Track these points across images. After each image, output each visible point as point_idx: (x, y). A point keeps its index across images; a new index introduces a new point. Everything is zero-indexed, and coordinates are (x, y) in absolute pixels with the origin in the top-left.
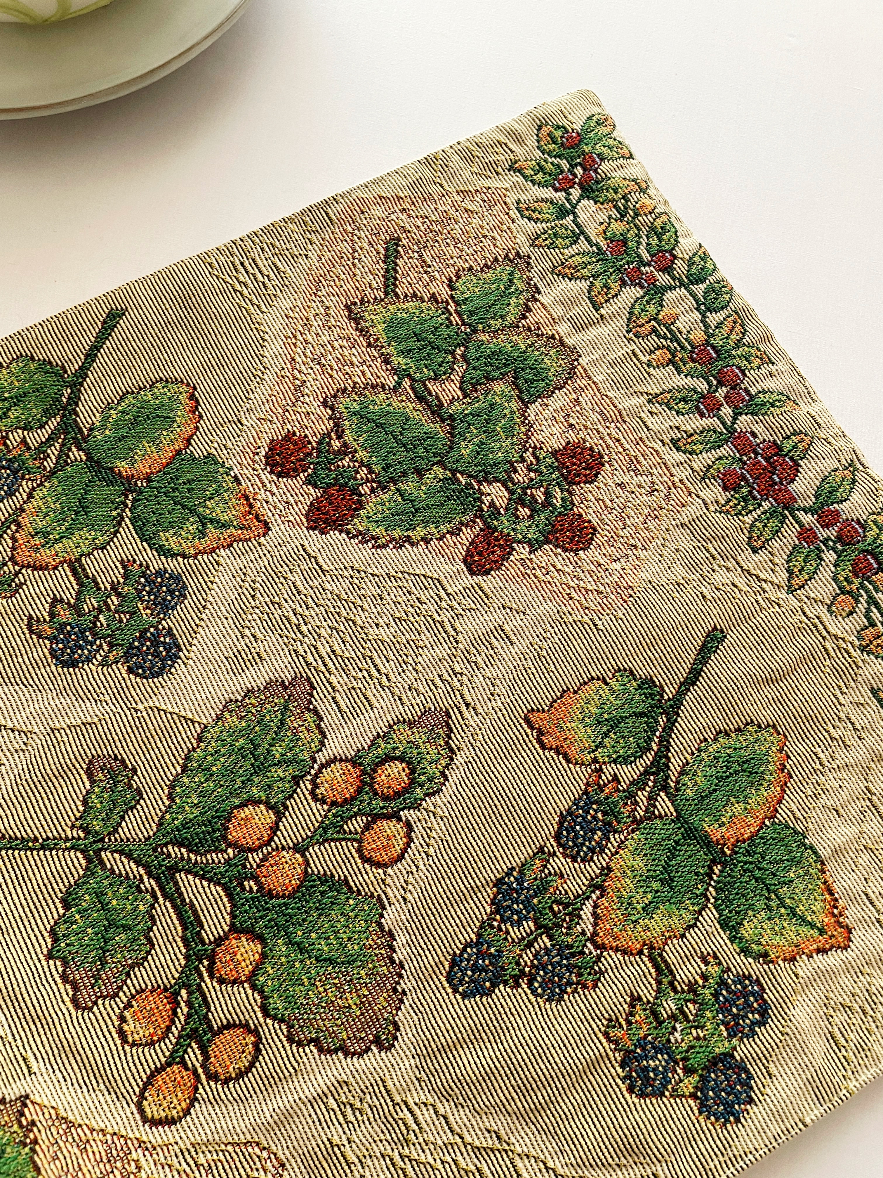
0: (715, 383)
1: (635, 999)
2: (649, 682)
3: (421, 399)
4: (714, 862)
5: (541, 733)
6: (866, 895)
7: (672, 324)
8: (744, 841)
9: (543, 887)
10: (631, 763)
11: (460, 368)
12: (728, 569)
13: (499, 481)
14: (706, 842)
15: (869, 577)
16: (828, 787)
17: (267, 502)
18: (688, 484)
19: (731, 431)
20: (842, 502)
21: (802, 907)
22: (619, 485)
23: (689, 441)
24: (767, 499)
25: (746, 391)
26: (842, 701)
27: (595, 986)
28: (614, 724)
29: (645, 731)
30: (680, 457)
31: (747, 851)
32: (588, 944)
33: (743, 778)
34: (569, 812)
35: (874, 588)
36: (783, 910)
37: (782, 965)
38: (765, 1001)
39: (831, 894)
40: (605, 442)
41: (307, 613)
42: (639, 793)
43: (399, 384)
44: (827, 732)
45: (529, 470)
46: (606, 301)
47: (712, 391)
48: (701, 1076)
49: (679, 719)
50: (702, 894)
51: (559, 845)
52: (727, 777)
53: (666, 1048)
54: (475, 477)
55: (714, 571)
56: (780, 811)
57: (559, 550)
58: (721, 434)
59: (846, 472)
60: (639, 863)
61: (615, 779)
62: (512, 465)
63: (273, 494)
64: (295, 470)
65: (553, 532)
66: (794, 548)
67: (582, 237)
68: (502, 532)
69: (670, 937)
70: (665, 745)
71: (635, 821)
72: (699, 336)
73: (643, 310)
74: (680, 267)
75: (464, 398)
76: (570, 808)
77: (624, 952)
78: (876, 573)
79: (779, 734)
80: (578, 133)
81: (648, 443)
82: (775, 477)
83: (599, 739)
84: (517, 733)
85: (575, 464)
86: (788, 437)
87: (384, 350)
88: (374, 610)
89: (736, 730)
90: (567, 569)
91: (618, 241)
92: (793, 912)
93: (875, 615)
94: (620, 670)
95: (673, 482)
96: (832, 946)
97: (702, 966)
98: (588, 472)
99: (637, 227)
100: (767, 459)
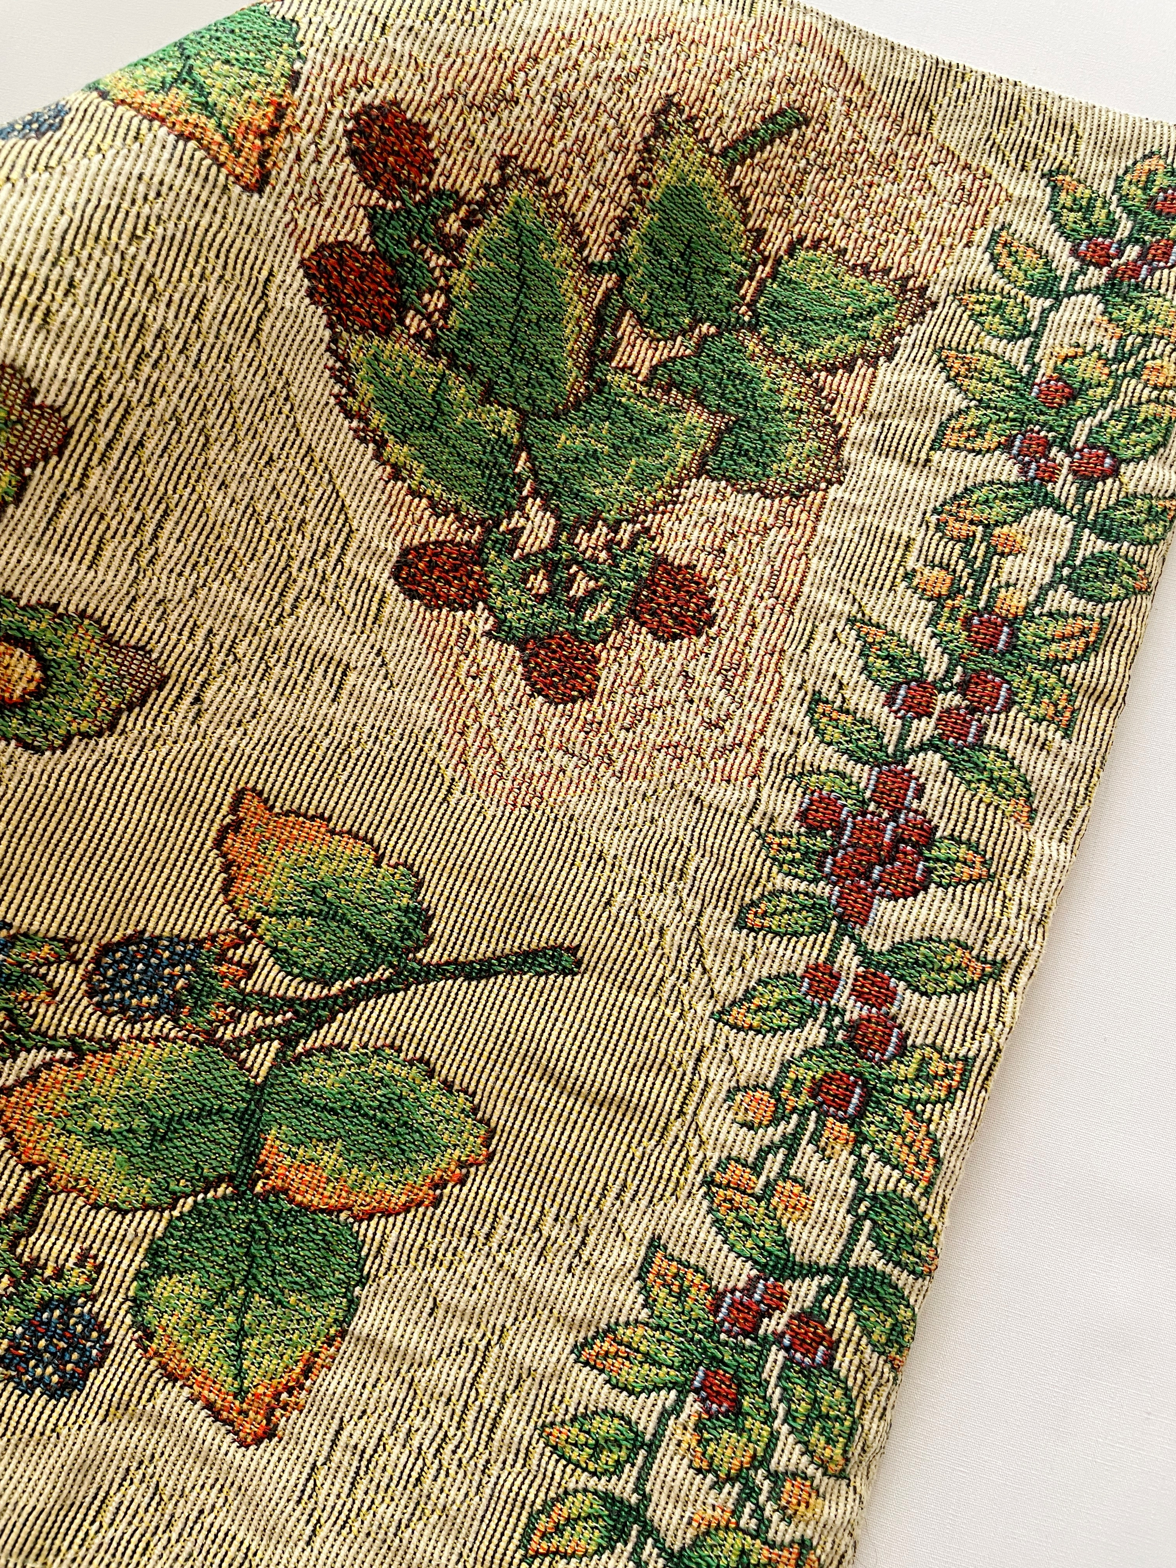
0: (956, 679)
2: (425, 919)
3: (599, 319)
4: (231, 1178)
5: (236, 826)
6: (341, 1427)
7: (1002, 554)
8: (291, 1201)
10: (288, 974)
11: (682, 346)
12: (680, 907)
13: (558, 518)
14: (250, 1150)
15: (827, 1114)
16: (461, 1269)
18: (767, 762)
19: (901, 757)
20: (916, 989)
21: (254, 1343)
22: (687, 676)
23: (834, 715)
24: (835, 884)
25: (983, 730)
26: (606, 1206)
28: (328, 914)
29: (349, 960)
30: (798, 718)
31: (279, 1215)
33: (383, 1139)
34: (153, 941)
35: (813, 1133)
36: (231, 1318)
37: (150, 1368)
38: (85, 1378)
39: (307, 1374)
40: (736, 611)
42: (255, 1014)
43: (601, 268)
44: (542, 1214)
45: (607, 546)
46: (957, 448)
47: (938, 687)
49: (401, 994)
50: (174, 1193)
51: (96, 960)
52: (366, 1116)
54: (537, 480)
55: (660, 889)
56: (373, 1223)
57: (519, 669)
58: (882, 748)
60: (153, 1079)
61: (250, 970)
62: (595, 519)
65: (542, 642)
66: (788, 975)
67: (1028, 341)
68: (486, 574)
70: (349, 1000)
71: (210, 1034)
72: (1014, 601)
73: (986, 501)
74: (1105, 494)
75: (643, 383)
76: (160, 938)
78: (842, 1121)
79: (487, 1146)
81: (785, 666)
82: (877, 869)
83: (289, 909)
84: (210, 796)
85: (666, 597)
86: (957, 841)
89: (445, 1082)
90: (500, 699)
91: (1069, 386)
92: (240, 1334)
93: (773, 1164)
94: (410, 868)
95: (753, 740)
96: (231, 1423)
97: (72, 1260)
98: (670, 622)
99: (1116, 388)
100: (898, 839)
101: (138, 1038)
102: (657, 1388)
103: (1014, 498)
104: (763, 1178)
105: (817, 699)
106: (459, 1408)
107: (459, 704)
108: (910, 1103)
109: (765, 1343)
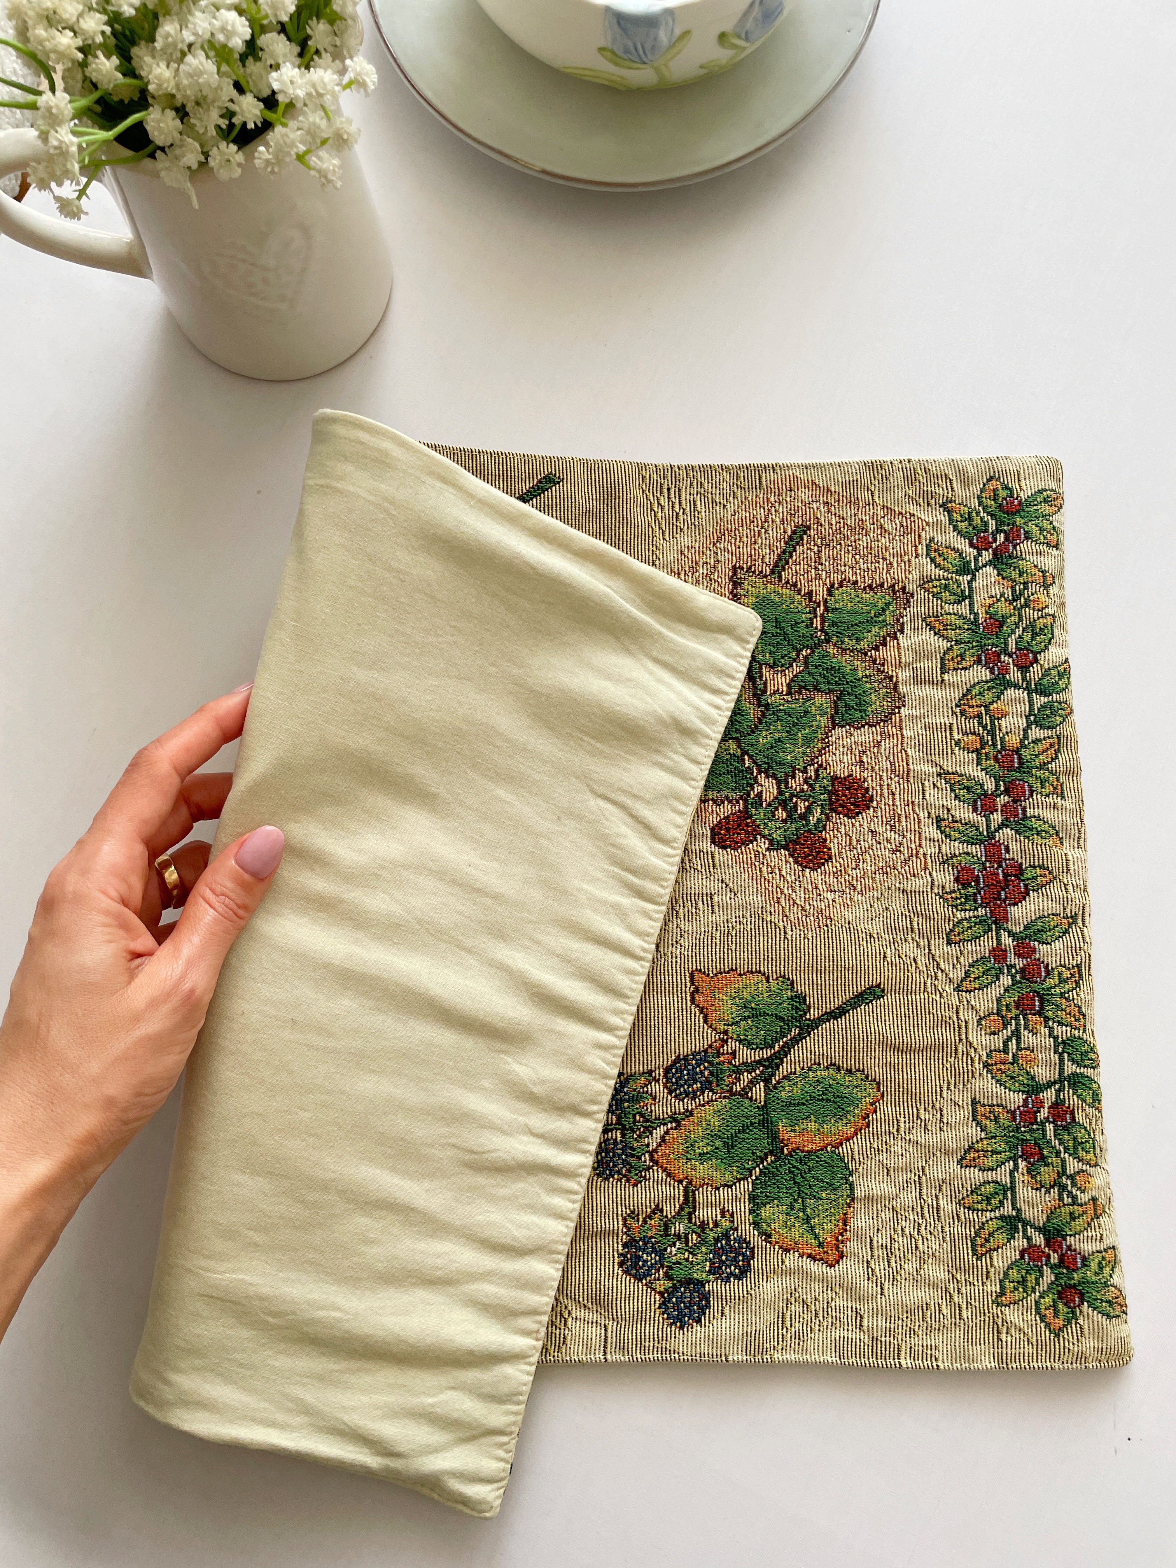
0: (1002, 788)
1: (658, 1209)
2: (802, 998)
3: (752, 679)
4: (771, 1153)
5: (697, 990)
6: (871, 1240)
7: (998, 718)
8: (803, 1151)
9: (637, 1098)
10: (752, 1049)
11: (797, 667)
12: (918, 945)
13: (776, 779)
14: (774, 1136)
15: (1026, 1014)
16: (892, 1150)
18: (929, 861)
19: (991, 836)
20: (1043, 943)
21: (816, 1220)
22: (872, 832)
23: (951, 825)
24: (985, 907)
25: (1024, 810)
26: (945, 1094)
27: (635, 1185)
28: (756, 1014)
29: (776, 1032)
30: (936, 834)
31: (801, 1160)
32: (647, 1155)
33: (831, 1107)
34: (686, 1058)
35: (1025, 1025)
36: (801, 1214)
37: (777, 1249)
38: (749, 1265)
39: (845, 1224)
40: (881, 789)
42: (745, 1074)
44: (917, 1110)
45: (806, 781)
46: (954, 669)
47: (995, 795)
48: (674, 1285)
49: (808, 1038)
50: (748, 1169)
51: (665, 1076)
52: (819, 1100)
53: (661, 1253)
54: (757, 765)
55: (906, 941)
56: (844, 1146)
57: (791, 860)
58: (981, 834)
59: (1065, 921)
60: (716, 1122)
61: (734, 1054)
62: (794, 771)
65: (796, 842)
66: (981, 958)
67: (967, 601)
68: (754, 821)
69: (707, 1184)
70: (786, 1050)
71: (730, 1091)
72: (1013, 741)
73: (980, 693)
74: (1035, 672)
75: (786, 695)
76: (687, 1055)
77: (669, 1175)
78: (1035, 1014)
79: (879, 1090)
80: (1020, 502)
81: (917, 809)
82: (1003, 893)
83: (738, 1019)
84: (679, 981)
85: (845, 796)
86: (1034, 867)
89: (847, 1070)
90: (788, 878)
91: (997, 620)
92: (808, 1220)
93: (1013, 1045)
94: (784, 977)
95: (917, 852)
96: (822, 1259)
97: (719, 1216)
98: (852, 807)
99: (1020, 616)
100: (1006, 875)
101: (700, 1105)
102: (1003, 1163)
103: (993, 687)
104: (1011, 1054)
105: (939, 820)
106: (919, 1210)
107: (770, 889)
108: (1062, 995)
109: (1042, 1124)
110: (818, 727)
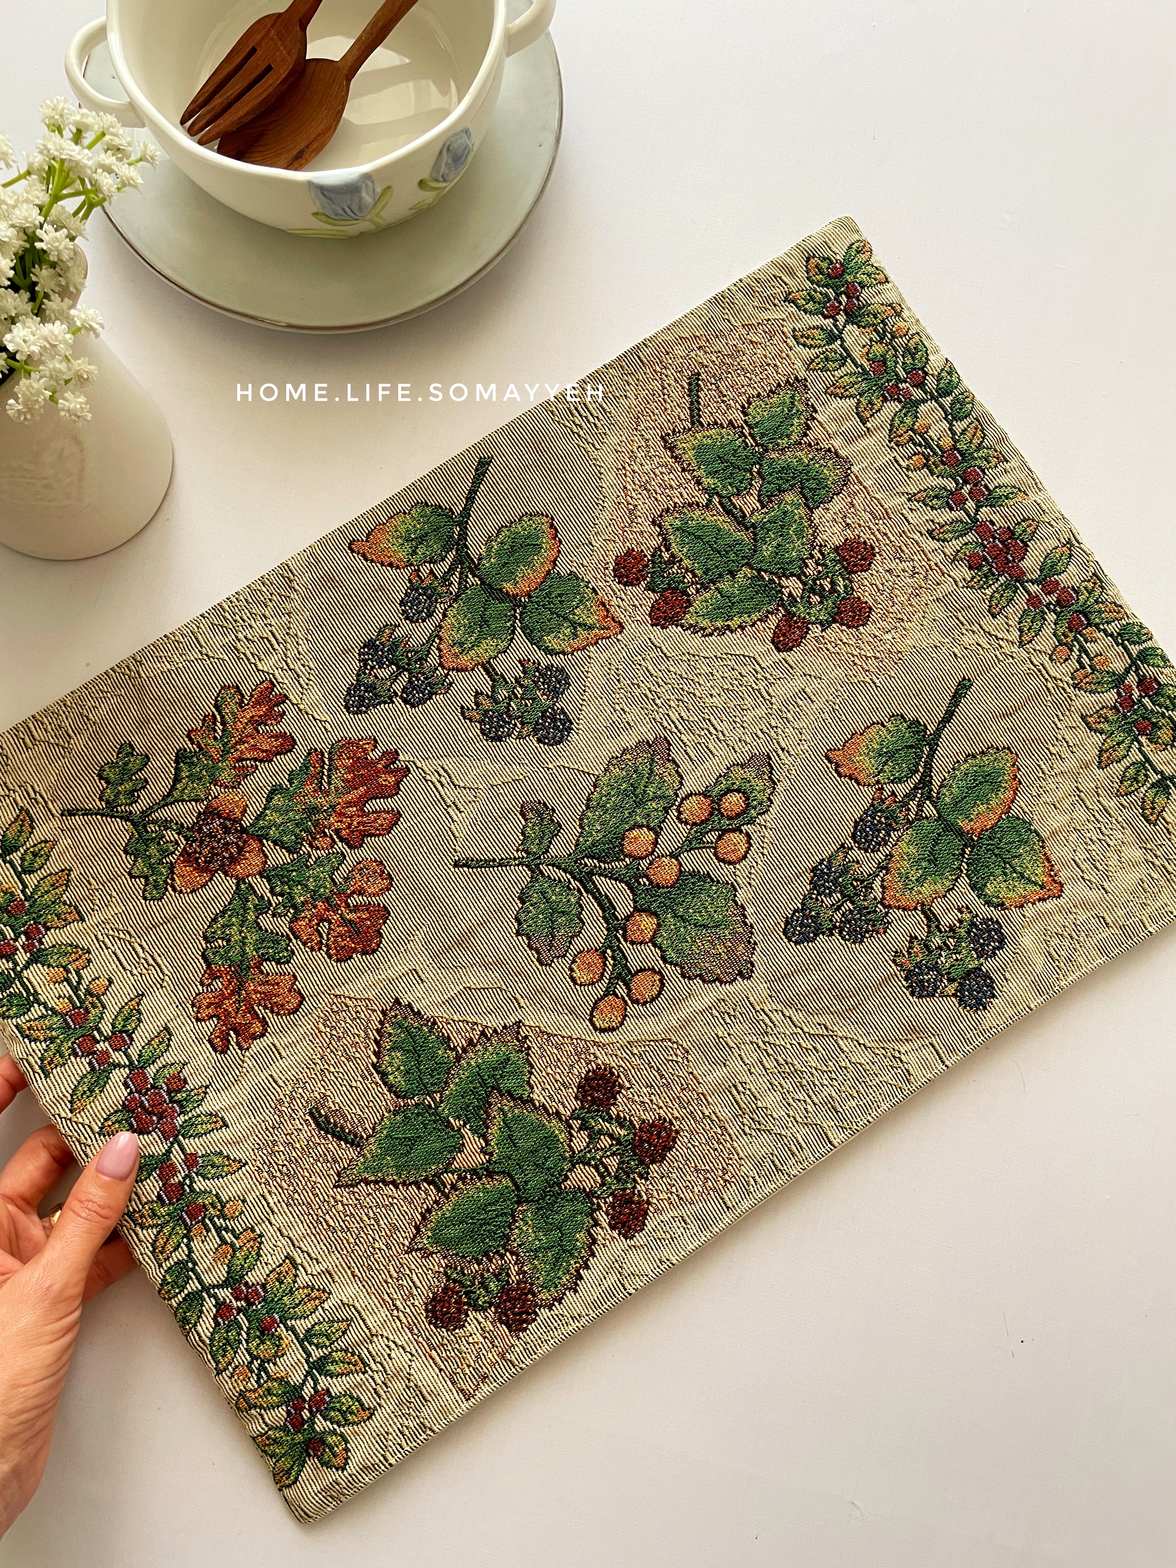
0: (961, 481)
1: (913, 938)
2: (916, 723)
3: (728, 512)
4: (966, 846)
5: (838, 765)
6: (1075, 861)
7: (926, 432)
8: (987, 830)
9: (845, 871)
10: (904, 782)
11: (757, 483)
12: (973, 632)
13: (794, 575)
14: (960, 833)
15: (1081, 631)
16: (1048, 789)
17: (619, 607)
18: (942, 567)
19: (975, 520)
20: (1060, 573)
21: (1028, 872)
22: (888, 571)
23: (942, 531)
24: (1003, 574)
25: (986, 487)
26: (1060, 726)
27: (885, 932)
28: (891, 755)
29: (914, 758)
30: (935, 544)
31: (989, 837)
32: (879, 906)
33: (986, 786)
34: (861, 819)
35: (1084, 640)
36: (1015, 875)
37: (1014, 910)
38: (1002, 934)
39: (1049, 862)
40: (875, 536)
41: (659, 690)
42: (911, 802)
43: (710, 501)
44: (1048, 749)
45: (817, 564)
46: (871, 416)
47: (959, 488)
48: (959, 983)
49: (938, 748)
50: (957, 868)
51: (855, 842)
52: (975, 787)
53: (935, 967)
54: (775, 574)
55: (962, 634)
56: (1013, 808)
57: (844, 628)
58: (967, 523)
59: (1064, 549)
60: (912, 850)
61: (893, 794)
62: (804, 562)
63: (622, 600)
64: (637, 579)
65: (839, 613)
66: (1024, 613)
67: (849, 360)
68: (799, 616)
69: (936, 898)
70: (929, 767)
71: (908, 822)
72: (947, 442)
73: (901, 422)
74: (931, 382)
75: (762, 508)
76: (861, 816)
77: (904, 909)
78: (1086, 628)
79: (1012, 753)
80: (841, 264)
81: (909, 534)
82: (1009, 557)
83: (880, 767)
84: (820, 767)
85: (852, 557)
86: (1019, 523)
87: (695, 473)
88: (708, 684)
89: (980, 753)
90: (851, 642)
91: (879, 361)
92: (1022, 876)
93: (1085, 660)
94: (894, 715)
95: (929, 565)
96: (1050, 896)
97: (959, 914)
98: (863, 562)
99: (894, 348)
100: (1002, 542)
101: (894, 846)
102: (1130, 747)
103: (908, 412)
104: (1088, 667)
105: (930, 533)
106: (1093, 818)
107: (843, 658)
108: (1097, 602)
109: (1140, 701)
110: (801, 518)
